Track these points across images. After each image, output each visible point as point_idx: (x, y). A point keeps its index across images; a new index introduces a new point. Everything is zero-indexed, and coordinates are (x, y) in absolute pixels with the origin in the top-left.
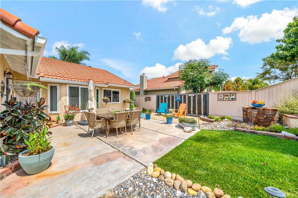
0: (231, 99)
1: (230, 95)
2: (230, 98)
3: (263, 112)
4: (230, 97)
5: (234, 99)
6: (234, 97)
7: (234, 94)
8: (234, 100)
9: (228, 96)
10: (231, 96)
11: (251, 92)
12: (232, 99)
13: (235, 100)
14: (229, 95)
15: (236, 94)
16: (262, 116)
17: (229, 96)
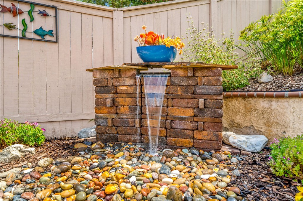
0: (36, 32)
1: (30, 13)
2: (32, 27)
3: (192, 82)
4: (32, 20)
5: (50, 33)
6: (48, 24)
7: (49, 11)
8: (47, 38)
9: (21, 13)
10: (36, 15)
11: (109, 15)
12: (41, 34)
13: (54, 39)
14: (25, 8)
15: (55, 8)
16: (183, 102)
17: (26, 16)
